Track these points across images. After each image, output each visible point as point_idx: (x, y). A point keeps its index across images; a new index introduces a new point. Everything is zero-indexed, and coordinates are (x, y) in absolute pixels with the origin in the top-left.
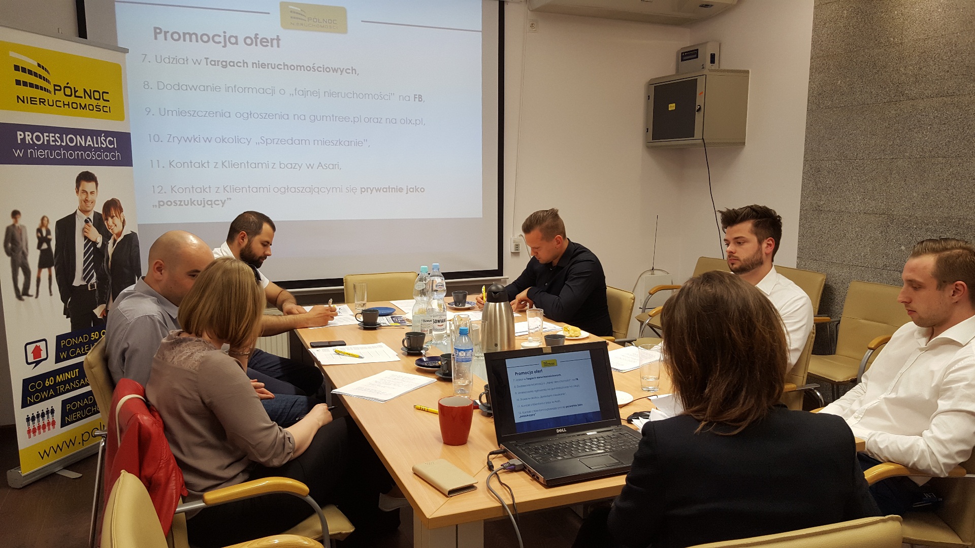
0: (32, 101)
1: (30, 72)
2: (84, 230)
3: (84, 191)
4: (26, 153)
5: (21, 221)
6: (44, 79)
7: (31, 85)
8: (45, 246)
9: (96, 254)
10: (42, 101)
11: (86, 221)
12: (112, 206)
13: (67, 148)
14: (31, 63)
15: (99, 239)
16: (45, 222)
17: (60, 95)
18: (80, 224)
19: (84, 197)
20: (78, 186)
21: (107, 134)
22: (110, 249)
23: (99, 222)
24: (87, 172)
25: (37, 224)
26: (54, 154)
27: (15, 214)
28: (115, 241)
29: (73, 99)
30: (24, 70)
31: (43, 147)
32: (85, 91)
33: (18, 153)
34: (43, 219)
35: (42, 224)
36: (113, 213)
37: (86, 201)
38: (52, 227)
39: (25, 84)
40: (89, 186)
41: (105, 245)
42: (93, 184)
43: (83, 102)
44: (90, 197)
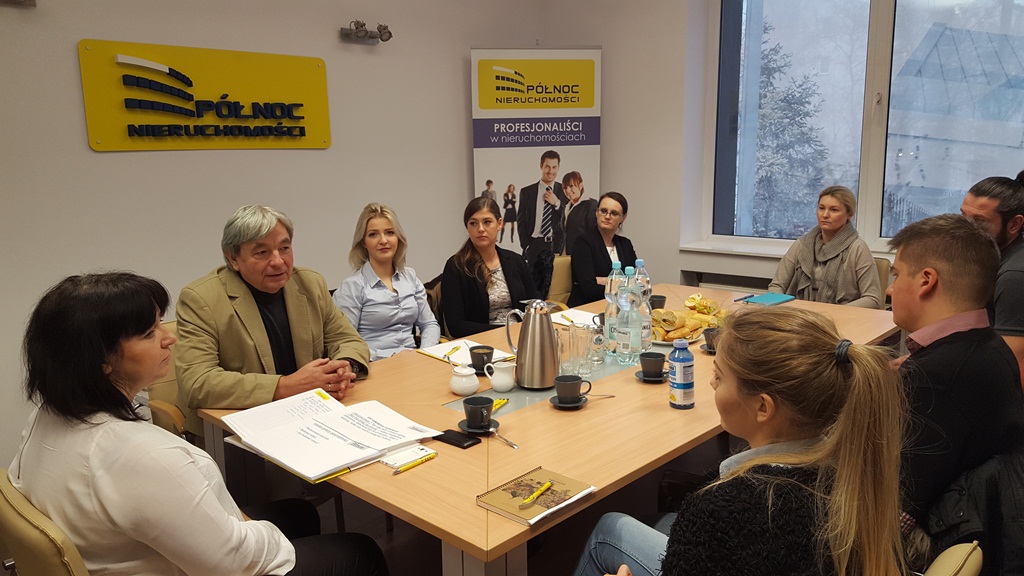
0: (508, 100)
1: (508, 79)
2: (544, 196)
3: (548, 166)
4: (500, 139)
5: (493, 188)
6: (520, 83)
7: (508, 89)
8: (510, 206)
9: (554, 215)
10: (516, 100)
11: (547, 189)
12: (573, 178)
13: (536, 133)
14: (509, 72)
15: (558, 203)
16: (512, 189)
17: (533, 93)
18: (541, 191)
19: (547, 170)
20: (542, 163)
21: (573, 120)
22: (567, 211)
23: (559, 190)
24: (551, 151)
25: (505, 191)
26: (524, 139)
27: (489, 183)
28: (572, 205)
29: (544, 95)
32: (555, 87)
33: (494, 139)
35: (509, 191)
36: (572, 182)
37: (548, 173)
38: (517, 193)
39: (503, 88)
40: (552, 162)
41: (562, 208)
42: (556, 160)
43: (552, 96)
44: (552, 171)
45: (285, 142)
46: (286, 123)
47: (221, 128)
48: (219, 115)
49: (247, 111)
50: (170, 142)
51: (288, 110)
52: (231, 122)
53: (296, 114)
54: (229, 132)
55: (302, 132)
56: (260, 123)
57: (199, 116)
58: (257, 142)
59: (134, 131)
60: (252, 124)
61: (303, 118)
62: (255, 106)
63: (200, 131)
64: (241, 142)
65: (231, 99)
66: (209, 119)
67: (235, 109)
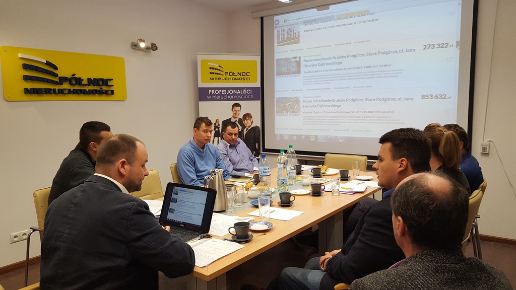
0: (216, 79)
1: (215, 69)
3: (235, 110)
4: (212, 98)
6: (221, 70)
7: (216, 73)
10: (220, 79)
11: (235, 121)
14: (216, 66)
15: (240, 128)
17: (227, 76)
23: (241, 122)
24: (237, 103)
25: (214, 123)
26: (223, 97)
30: (213, 68)
31: (219, 95)
32: (238, 73)
33: (209, 97)
34: (217, 120)
39: (213, 73)
43: (237, 77)
45: (104, 97)
46: (104, 88)
47: (72, 90)
48: (71, 84)
49: (85, 82)
50: (45, 97)
51: (105, 82)
52: (77, 87)
53: (110, 83)
54: (76, 92)
55: (112, 92)
56: (91, 88)
57: (60, 85)
58: (90, 97)
59: (27, 91)
60: (87, 88)
61: (113, 86)
62: (89, 79)
63: (61, 92)
64: (82, 97)
65: (77, 76)
66: (66, 86)
67: (79, 81)
